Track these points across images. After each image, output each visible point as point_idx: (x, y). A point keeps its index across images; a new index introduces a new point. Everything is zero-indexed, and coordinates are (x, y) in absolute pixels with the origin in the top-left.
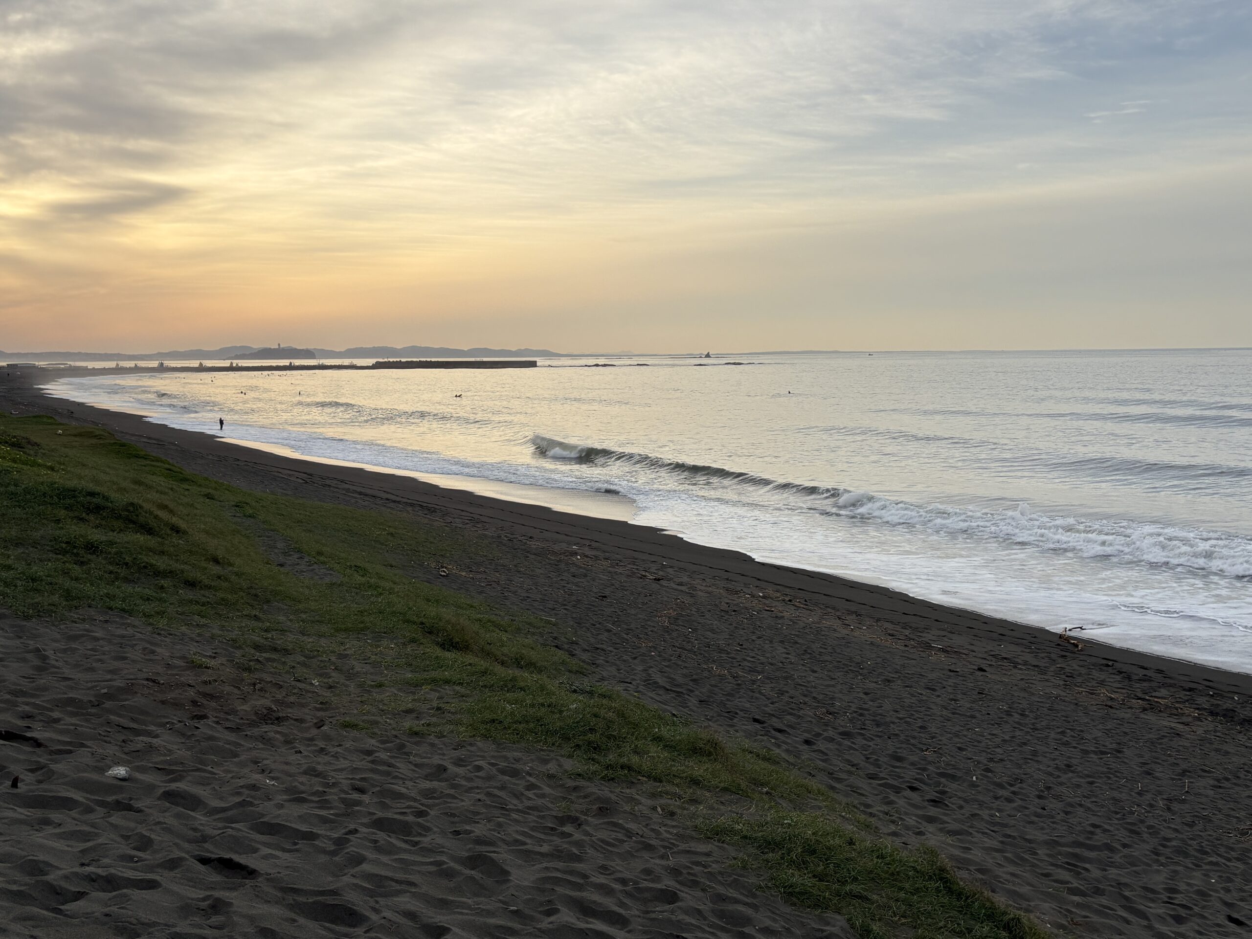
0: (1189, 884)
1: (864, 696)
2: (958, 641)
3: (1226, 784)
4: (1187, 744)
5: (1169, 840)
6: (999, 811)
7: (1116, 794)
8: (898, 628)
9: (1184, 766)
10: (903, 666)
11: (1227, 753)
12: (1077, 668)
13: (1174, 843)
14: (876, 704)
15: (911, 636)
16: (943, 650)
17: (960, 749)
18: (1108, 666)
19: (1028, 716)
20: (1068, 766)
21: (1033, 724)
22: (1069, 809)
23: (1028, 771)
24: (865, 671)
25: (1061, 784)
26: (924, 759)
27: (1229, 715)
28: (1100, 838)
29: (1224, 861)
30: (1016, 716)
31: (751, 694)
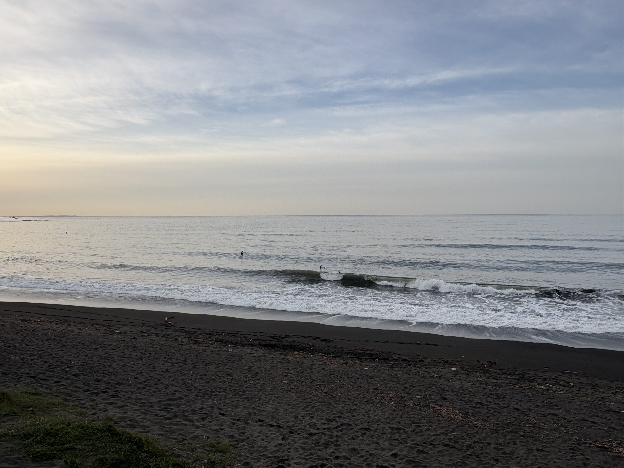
0: (207, 405)
1: (85, 357)
2: (126, 328)
3: (220, 365)
4: (207, 354)
5: (201, 390)
6: (139, 393)
7: (183, 377)
8: (101, 326)
9: (207, 362)
10: (103, 342)
11: (220, 354)
12: (171, 332)
13: (203, 391)
14: (90, 359)
15: (107, 329)
16: (120, 333)
17: (125, 372)
18: (182, 330)
19: (152, 354)
20: (167, 370)
21: (154, 356)
22: (167, 387)
23: (152, 375)
24: (85, 347)
25: (164, 378)
26: (110, 378)
27: (221, 341)
28: (178, 395)
29: (218, 393)
30: (148, 355)
31: (31, 365)
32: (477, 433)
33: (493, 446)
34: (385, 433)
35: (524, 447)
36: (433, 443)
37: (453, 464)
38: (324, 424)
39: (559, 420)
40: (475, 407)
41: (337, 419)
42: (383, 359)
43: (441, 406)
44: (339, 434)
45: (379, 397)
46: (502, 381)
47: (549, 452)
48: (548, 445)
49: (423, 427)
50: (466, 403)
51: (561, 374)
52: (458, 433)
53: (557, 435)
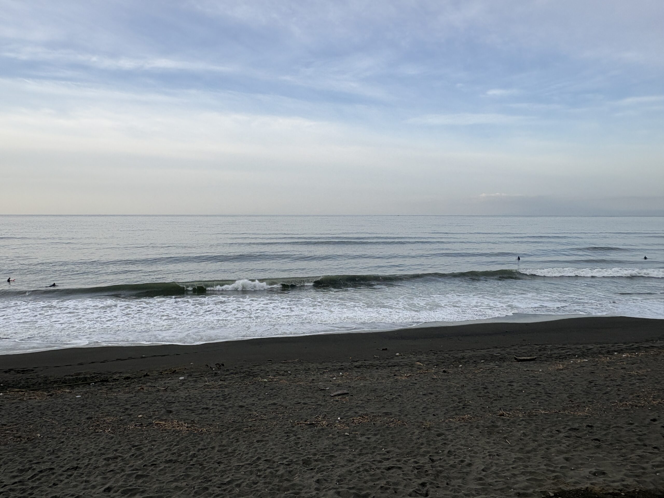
32: (202, 440)
33: (217, 449)
34: (98, 467)
35: (246, 442)
36: (154, 463)
37: (175, 479)
38: (14, 477)
39: (277, 409)
40: (201, 414)
41: (34, 466)
42: (101, 381)
43: (165, 420)
44: (35, 485)
45: (92, 426)
46: (229, 381)
47: (268, 441)
48: (267, 435)
49: (144, 449)
50: (193, 411)
51: (282, 365)
52: (183, 445)
53: (275, 423)
